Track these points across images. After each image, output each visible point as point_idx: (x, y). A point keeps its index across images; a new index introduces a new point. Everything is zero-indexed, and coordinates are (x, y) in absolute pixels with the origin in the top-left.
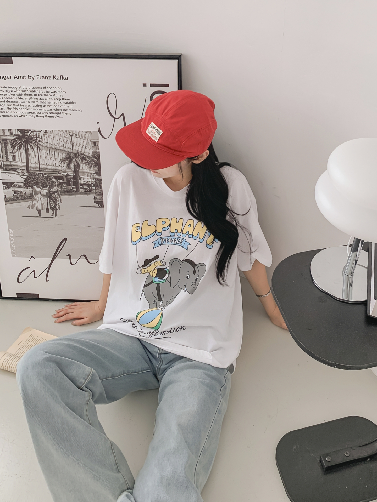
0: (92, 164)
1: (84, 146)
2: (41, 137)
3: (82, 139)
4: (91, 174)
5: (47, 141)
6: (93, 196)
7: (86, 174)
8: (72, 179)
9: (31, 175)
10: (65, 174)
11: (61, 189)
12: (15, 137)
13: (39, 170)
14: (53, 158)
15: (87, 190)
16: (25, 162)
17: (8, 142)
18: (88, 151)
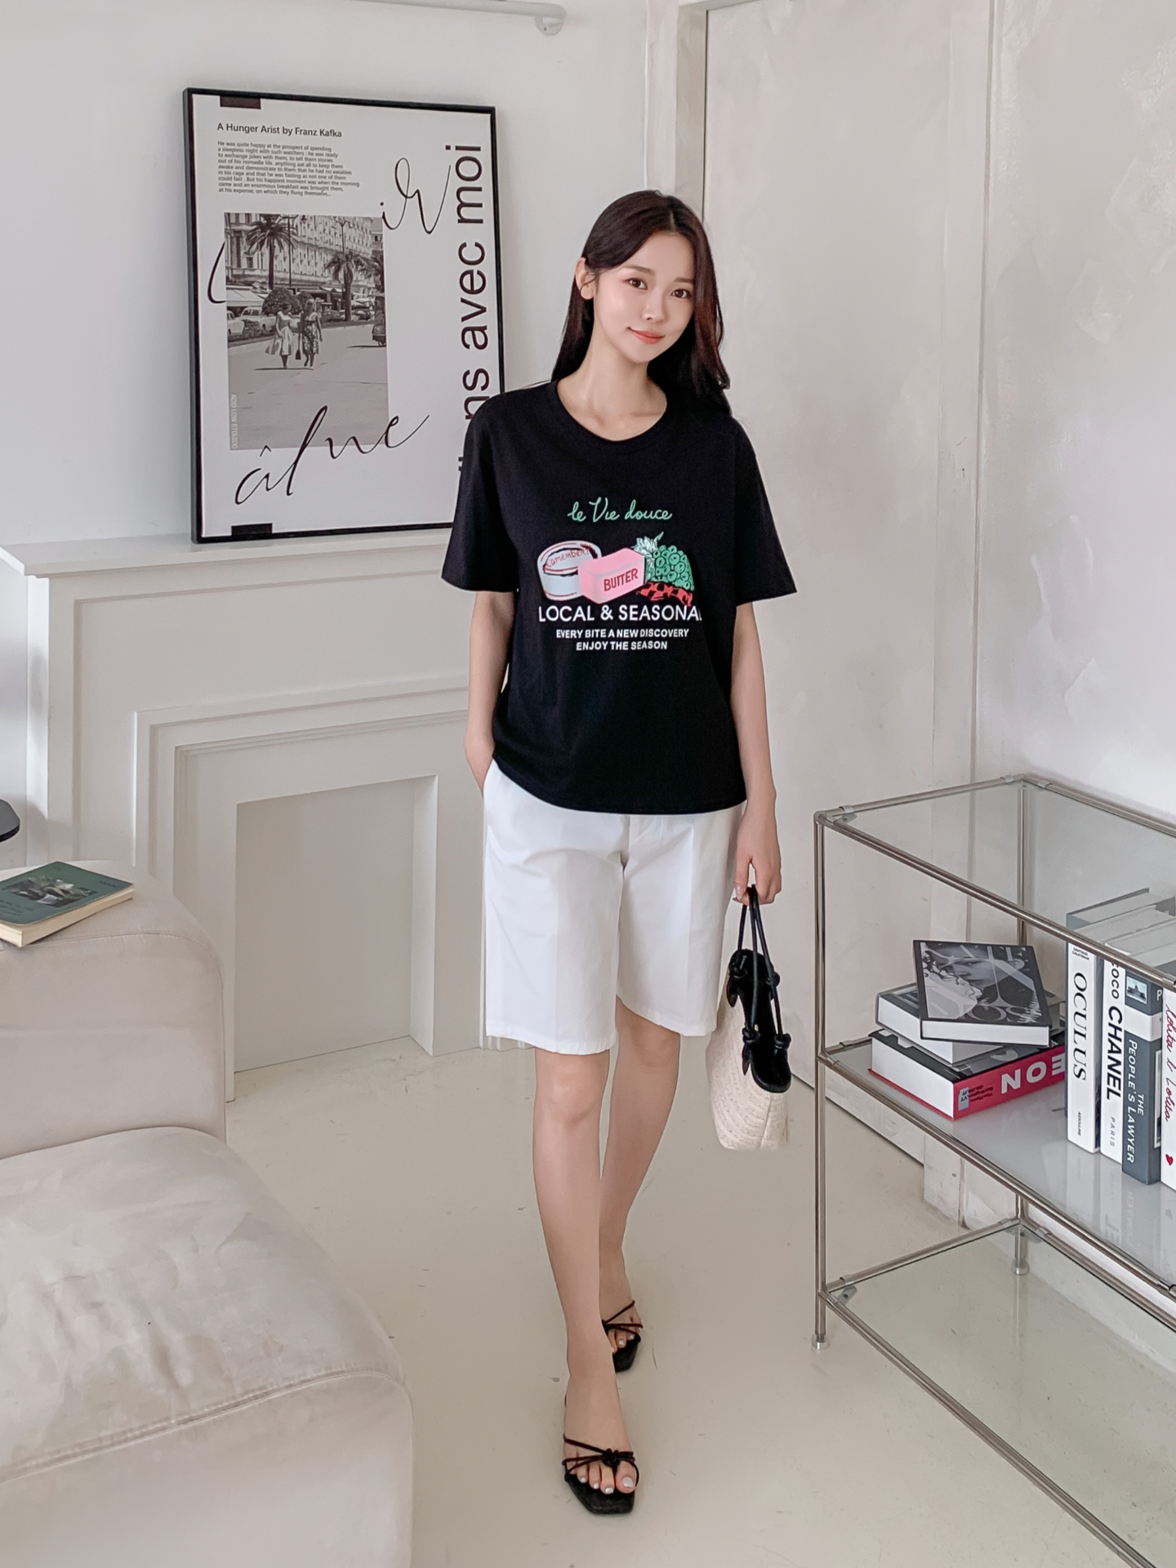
0: (371, 271)
1: (361, 243)
2: (297, 226)
3: (358, 231)
4: (369, 289)
5: (305, 233)
6: (370, 327)
7: (362, 289)
8: (339, 297)
9: (275, 293)
10: (330, 289)
11: (323, 315)
12: (254, 227)
13: (287, 282)
14: (313, 263)
15: (362, 317)
16: (268, 268)
17: (243, 235)
18: (367, 250)
